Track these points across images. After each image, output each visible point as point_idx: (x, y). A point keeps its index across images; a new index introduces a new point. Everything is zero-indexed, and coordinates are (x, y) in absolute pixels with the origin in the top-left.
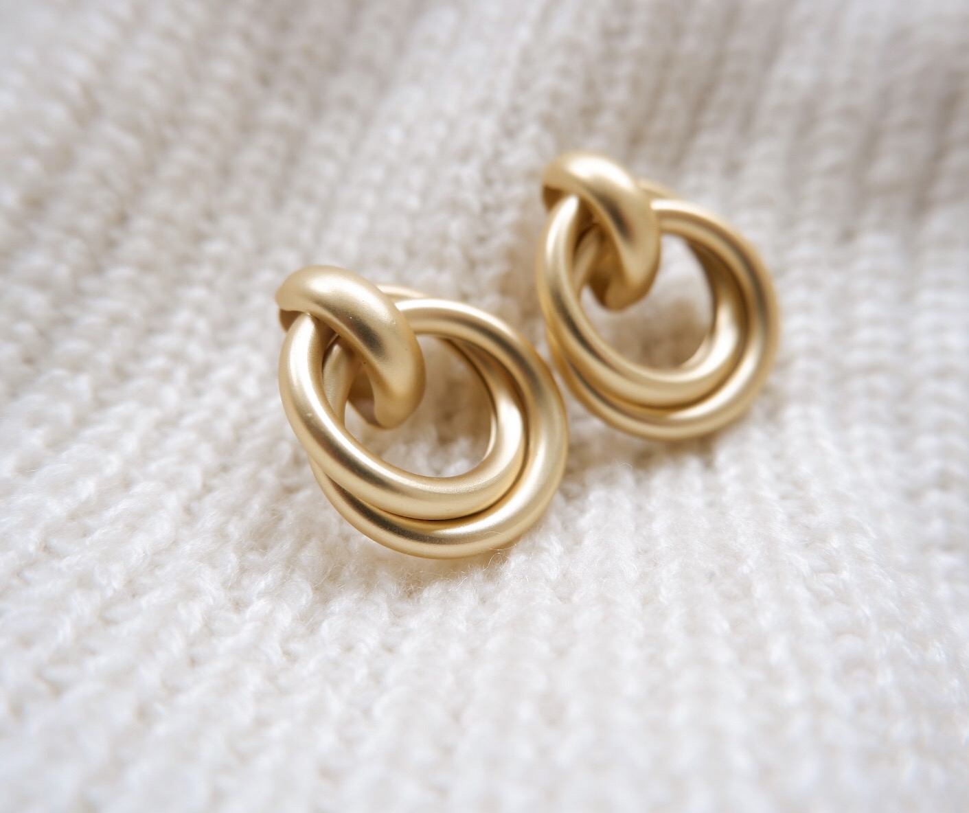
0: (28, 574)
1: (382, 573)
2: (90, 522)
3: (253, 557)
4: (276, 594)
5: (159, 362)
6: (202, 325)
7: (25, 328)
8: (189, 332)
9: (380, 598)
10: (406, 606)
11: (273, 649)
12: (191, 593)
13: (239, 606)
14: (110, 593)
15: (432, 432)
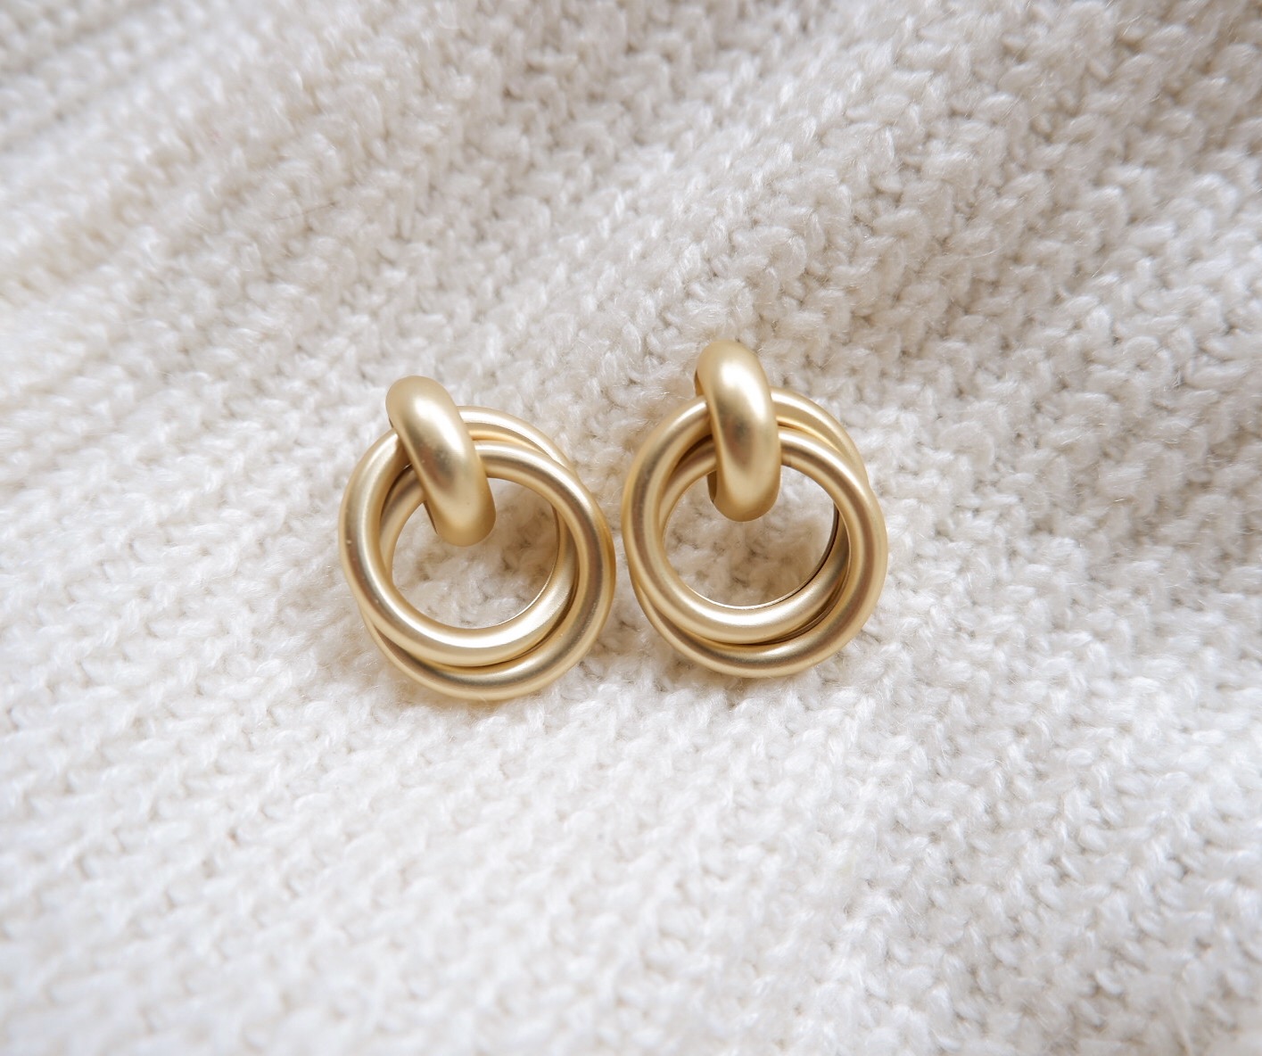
0: (109, 569)
1: (383, 676)
2: (176, 533)
3: (291, 613)
4: (289, 658)
5: (297, 385)
6: (351, 353)
7: (188, 321)
8: (336, 360)
9: (369, 699)
10: (384, 716)
11: (260, 707)
12: (223, 630)
13: (258, 654)
14: (160, 609)
15: (496, 557)
